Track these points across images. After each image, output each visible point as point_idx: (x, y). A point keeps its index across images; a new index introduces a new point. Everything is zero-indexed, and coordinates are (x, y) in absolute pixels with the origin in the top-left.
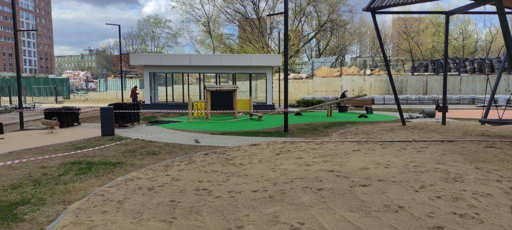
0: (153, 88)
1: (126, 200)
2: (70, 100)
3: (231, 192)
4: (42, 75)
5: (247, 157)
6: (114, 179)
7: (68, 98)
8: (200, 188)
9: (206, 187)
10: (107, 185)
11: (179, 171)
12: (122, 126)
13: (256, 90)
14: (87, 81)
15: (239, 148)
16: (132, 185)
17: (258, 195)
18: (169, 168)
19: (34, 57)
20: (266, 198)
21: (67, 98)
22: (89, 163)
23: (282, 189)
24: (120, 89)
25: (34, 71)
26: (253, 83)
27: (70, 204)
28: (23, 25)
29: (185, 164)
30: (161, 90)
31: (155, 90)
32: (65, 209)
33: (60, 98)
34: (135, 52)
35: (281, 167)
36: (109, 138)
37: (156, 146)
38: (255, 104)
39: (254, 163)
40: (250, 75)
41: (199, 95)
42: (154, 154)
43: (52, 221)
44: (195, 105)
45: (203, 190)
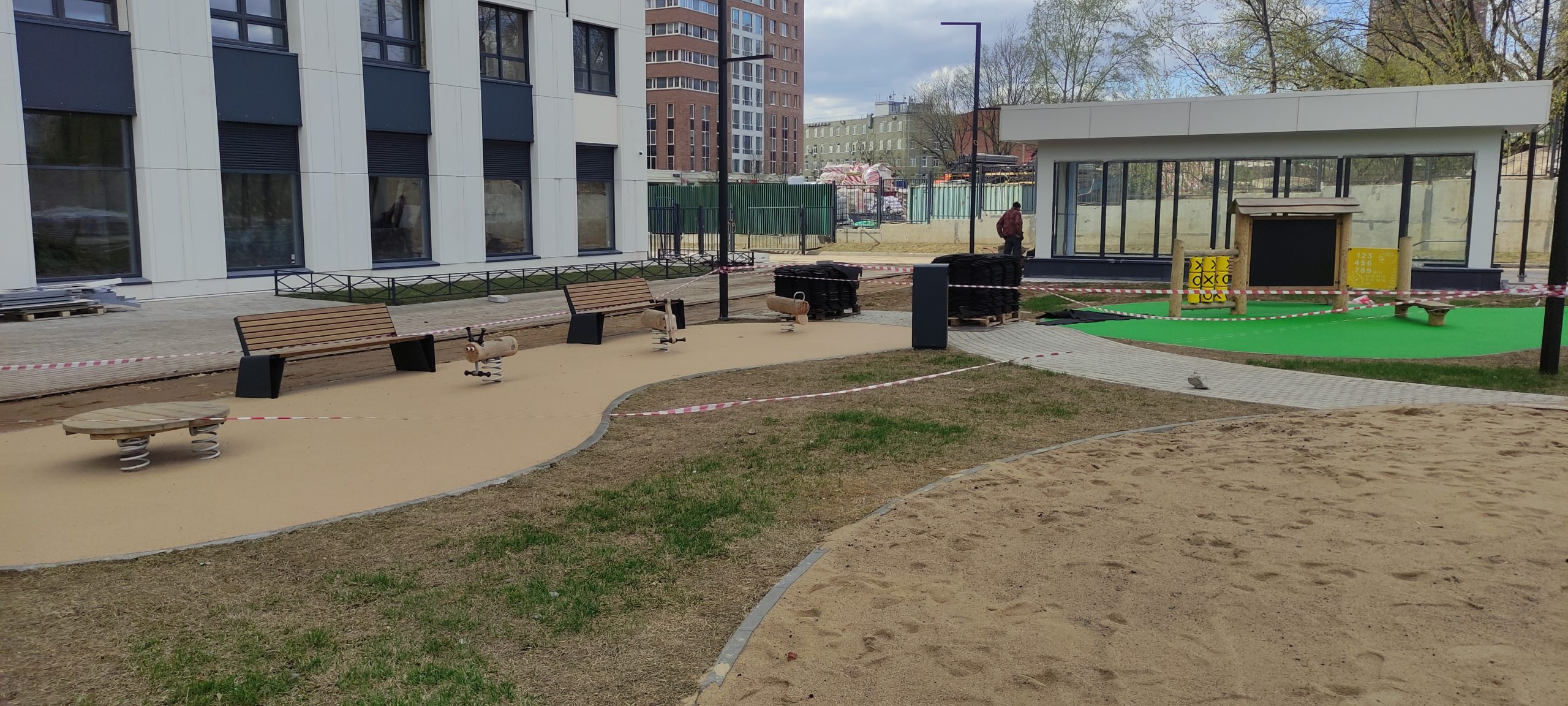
0: (1061, 209)
1: (976, 540)
2: (836, 245)
3: (1316, 565)
4: (773, 178)
5: (1381, 453)
6: (944, 474)
7: (831, 239)
8: (1206, 536)
9: (1226, 537)
10: (926, 490)
11: (1137, 472)
12: (967, 324)
13: (1426, 215)
14: (881, 192)
15: (1348, 419)
16: (992, 500)
17: (1422, 591)
18: (1103, 460)
19: (758, 129)
20: (1456, 607)
21: (829, 241)
22: (878, 422)
23: (1525, 582)
24: (967, 212)
25: (754, 166)
26: (1418, 190)
27: (830, 530)
28: (737, 45)
29: (1157, 455)
30: (1087, 216)
31: (1067, 215)
32: (820, 540)
33: (812, 240)
34: (1015, 103)
35: (1520, 502)
36: (933, 356)
37: (1063, 389)
38: (1420, 265)
39: (1408, 477)
40: (1408, 160)
41: (1208, 230)
42: (1059, 412)
43: (788, 568)
44: (1195, 265)
45: (1215, 543)
